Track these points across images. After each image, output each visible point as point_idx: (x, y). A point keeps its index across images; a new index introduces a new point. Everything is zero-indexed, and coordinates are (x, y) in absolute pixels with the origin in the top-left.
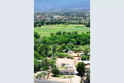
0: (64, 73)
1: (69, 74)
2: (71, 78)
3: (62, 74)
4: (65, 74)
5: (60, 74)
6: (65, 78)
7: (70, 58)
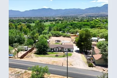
0: (56, 49)
1: (64, 50)
2: (67, 56)
3: (53, 50)
4: (58, 51)
5: (50, 51)
6: (57, 56)
7: (66, 37)
